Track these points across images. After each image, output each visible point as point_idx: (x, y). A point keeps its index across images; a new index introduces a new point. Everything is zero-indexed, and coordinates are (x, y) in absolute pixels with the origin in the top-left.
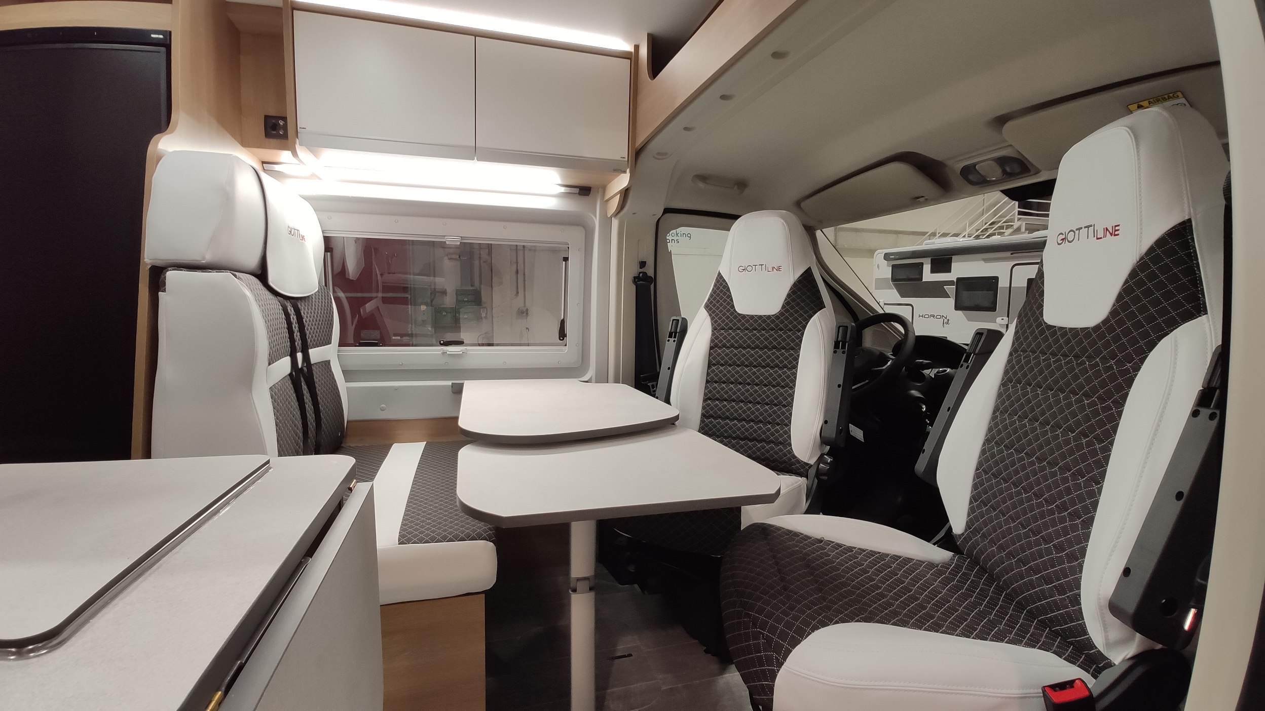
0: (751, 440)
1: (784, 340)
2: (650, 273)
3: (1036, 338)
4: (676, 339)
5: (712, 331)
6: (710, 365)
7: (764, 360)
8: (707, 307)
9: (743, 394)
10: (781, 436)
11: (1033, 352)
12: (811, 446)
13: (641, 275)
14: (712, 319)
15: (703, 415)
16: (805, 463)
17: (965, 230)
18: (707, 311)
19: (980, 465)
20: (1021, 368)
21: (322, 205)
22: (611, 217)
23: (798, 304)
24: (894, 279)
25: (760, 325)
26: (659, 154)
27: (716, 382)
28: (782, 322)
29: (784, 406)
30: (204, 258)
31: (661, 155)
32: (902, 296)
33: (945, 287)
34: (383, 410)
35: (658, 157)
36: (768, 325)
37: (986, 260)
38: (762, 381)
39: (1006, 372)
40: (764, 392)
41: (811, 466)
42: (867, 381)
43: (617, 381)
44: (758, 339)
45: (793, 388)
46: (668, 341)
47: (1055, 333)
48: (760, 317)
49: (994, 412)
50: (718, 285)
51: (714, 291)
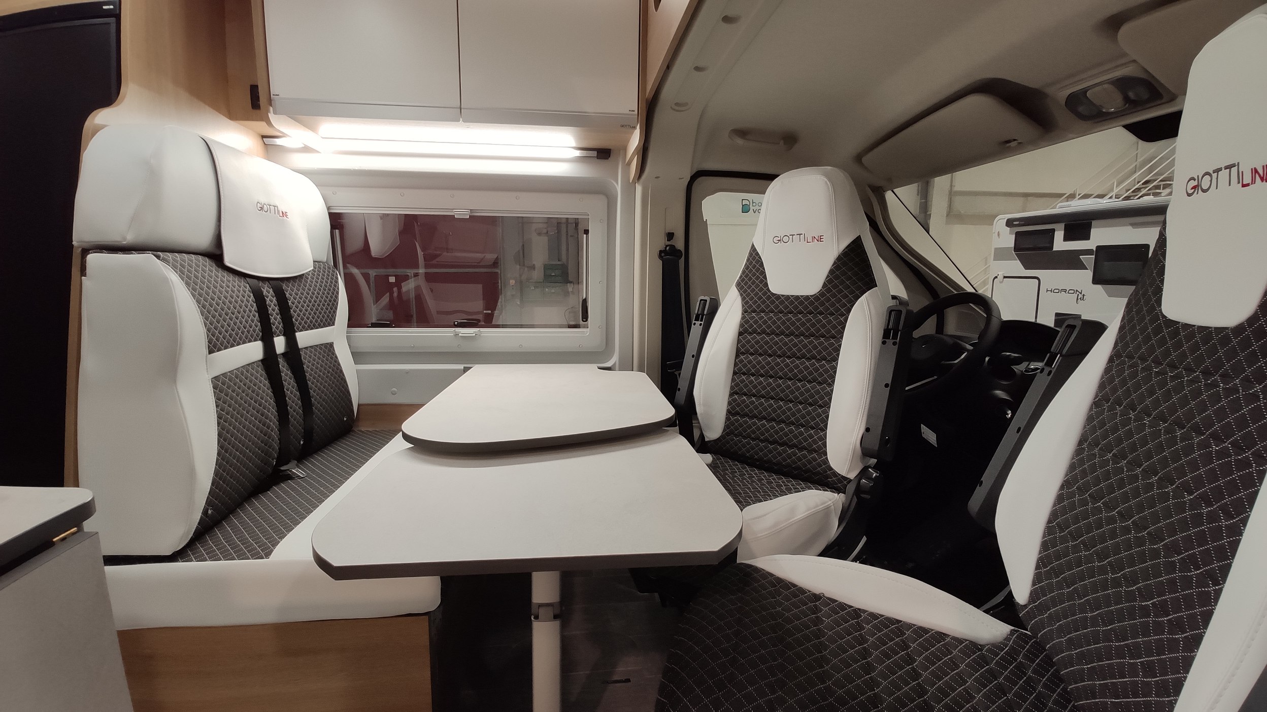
0: (781, 445)
1: (824, 326)
2: (680, 244)
3: (1148, 339)
4: (702, 323)
5: (743, 314)
6: (738, 353)
7: (799, 350)
8: (738, 285)
9: (773, 389)
10: (815, 442)
11: (1143, 359)
12: (849, 457)
13: (668, 248)
14: (743, 299)
15: (729, 412)
16: (843, 477)
17: (1112, 190)
18: (738, 290)
19: (1054, 516)
20: (1124, 382)
21: (321, 178)
22: (634, 182)
23: (842, 282)
24: (1017, 248)
25: (796, 307)
26: (677, 104)
27: (744, 374)
28: (822, 304)
29: (821, 407)
30: (125, 239)
31: (679, 106)
32: (1026, 268)
33: (1081, 257)
34: (394, 393)
35: (677, 108)
36: (806, 308)
37: (1134, 225)
38: (795, 375)
39: (1102, 386)
40: (798, 389)
41: (850, 481)
42: (936, 377)
43: (641, 369)
44: (793, 324)
45: (831, 385)
46: (695, 324)
47: (1176, 333)
48: (797, 298)
49: (1080, 443)
50: (751, 259)
51: (747, 267)
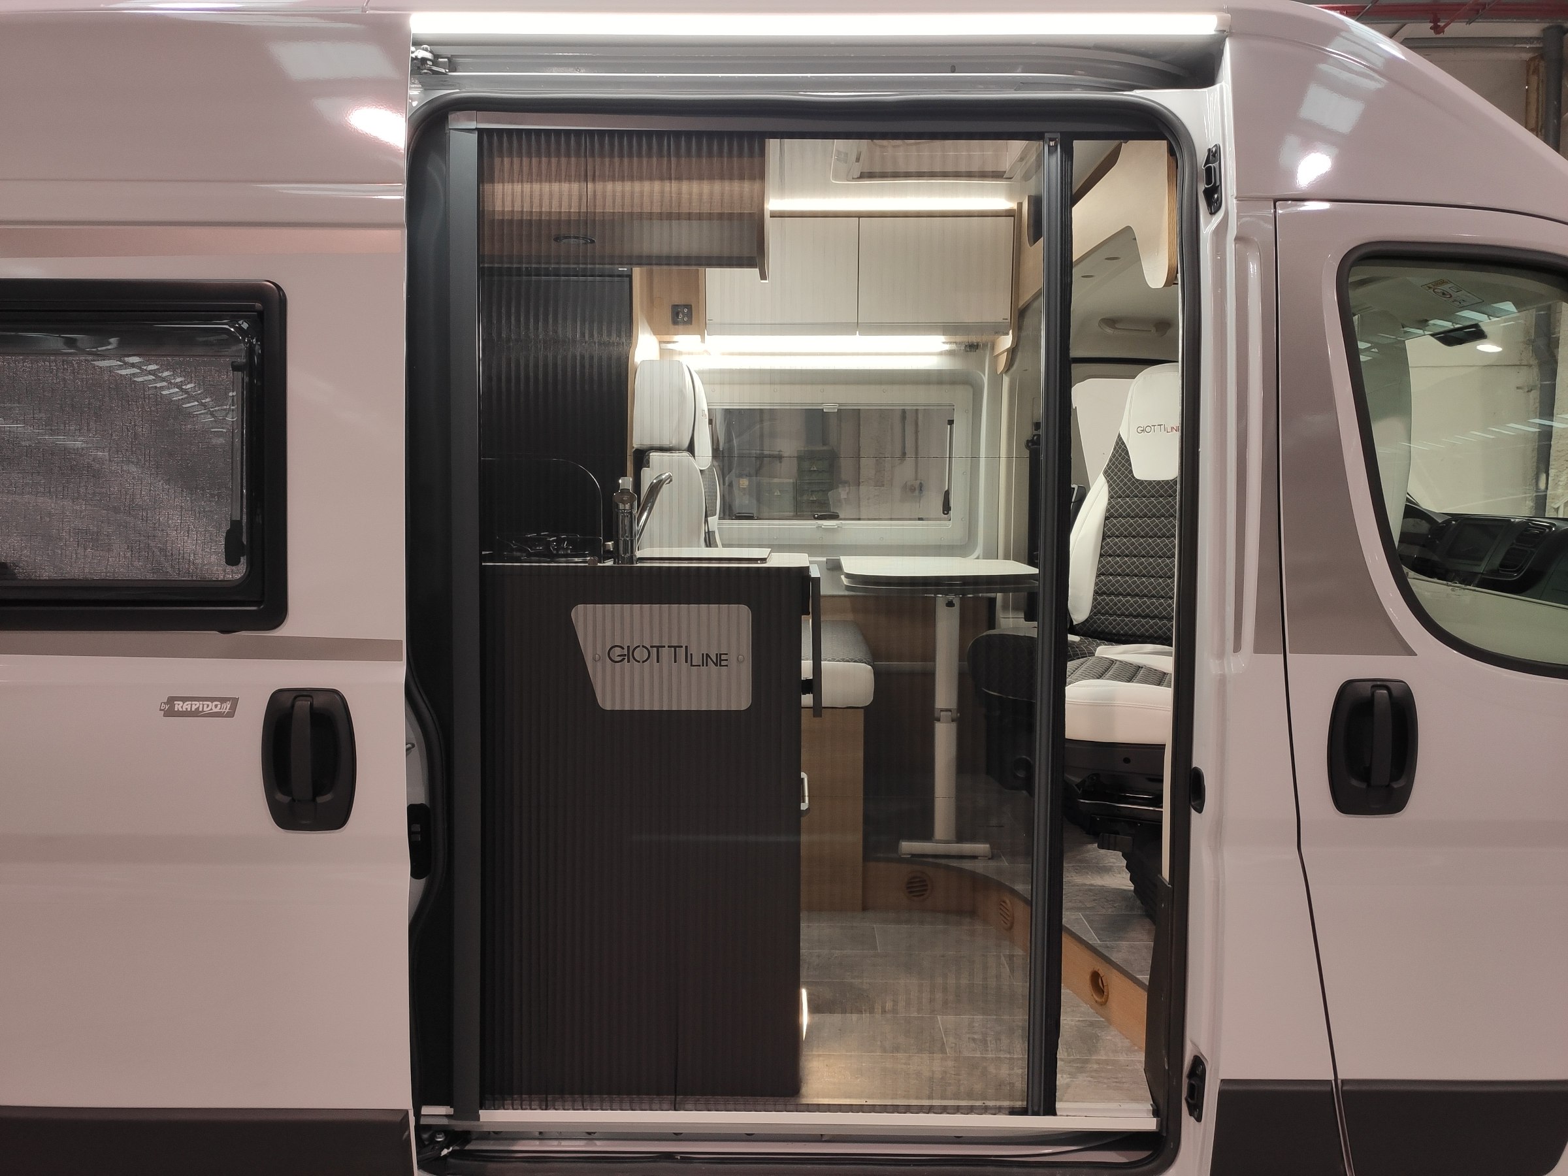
5: (1109, 500)
6: (1104, 537)
8: (1105, 472)
9: (1137, 567)
13: (1035, 438)
14: (1110, 486)
15: (1096, 593)
18: (1106, 477)
22: (1001, 373)
25: (1157, 491)
27: (1110, 556)
36: (1166, 491)
38: (1156, 553)
40: (1159, 565)
44: (1155, 506)
48: (1159, 482)
50: (1117, 448)
51: (1113, 455)
